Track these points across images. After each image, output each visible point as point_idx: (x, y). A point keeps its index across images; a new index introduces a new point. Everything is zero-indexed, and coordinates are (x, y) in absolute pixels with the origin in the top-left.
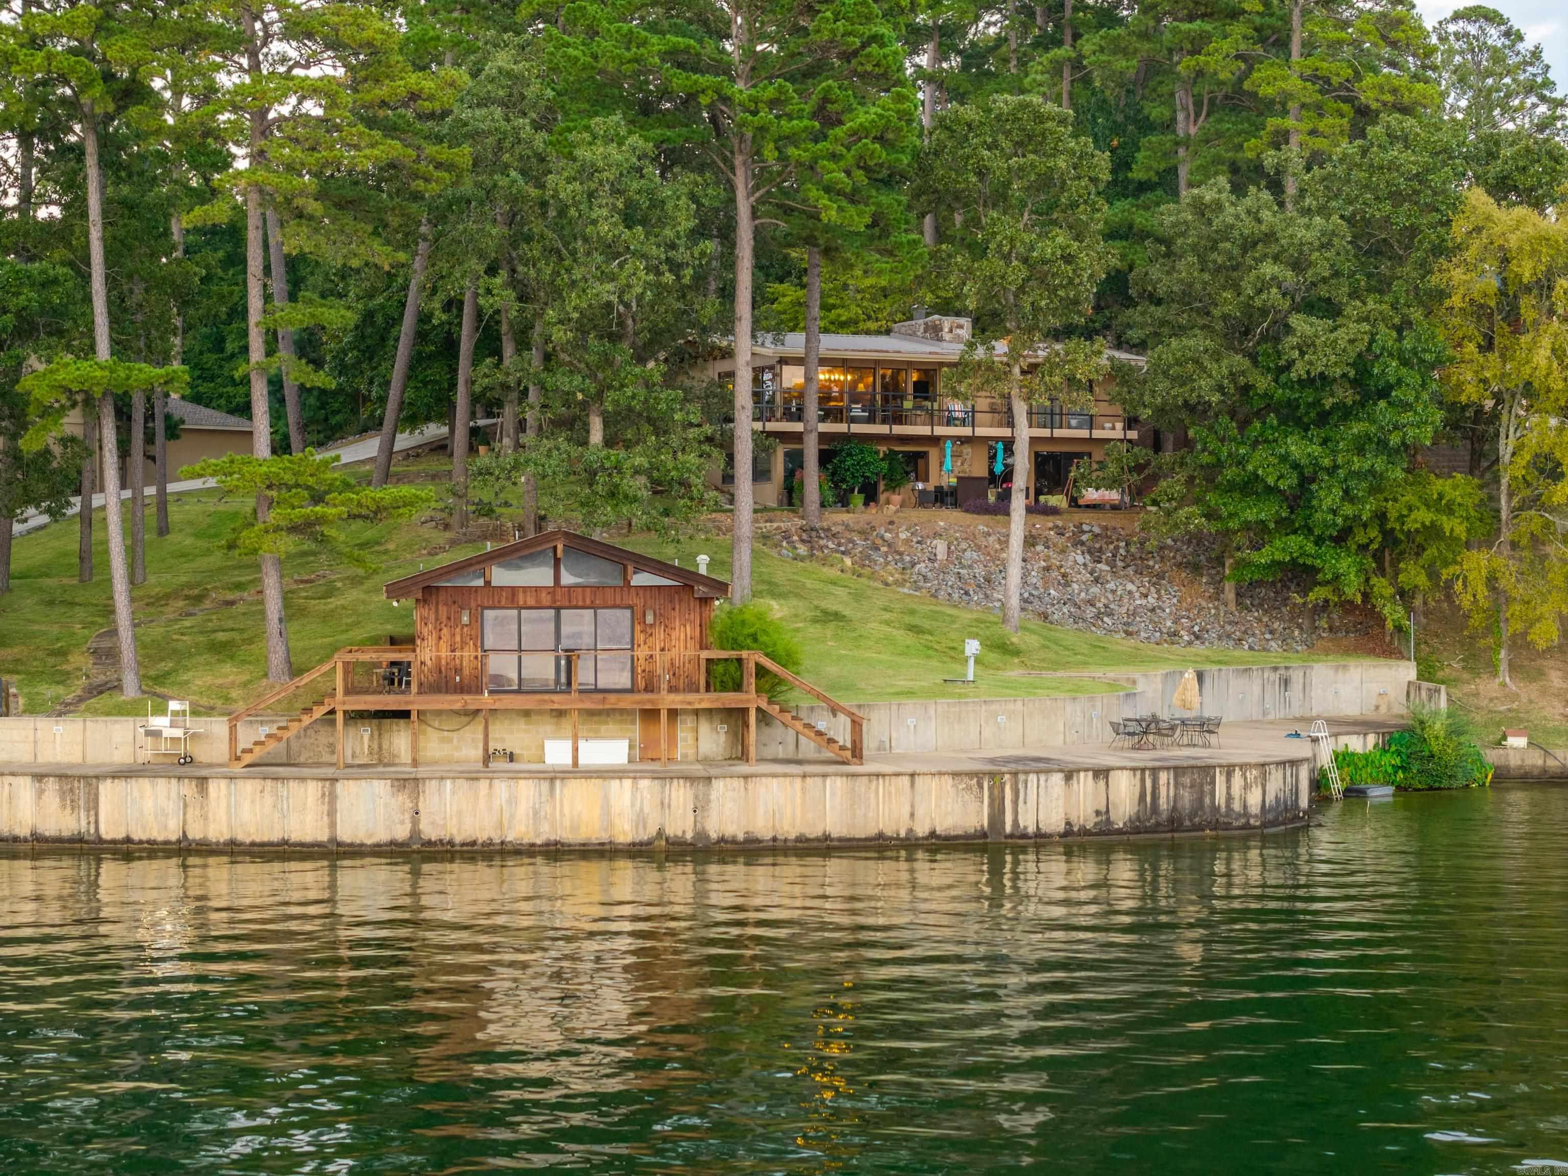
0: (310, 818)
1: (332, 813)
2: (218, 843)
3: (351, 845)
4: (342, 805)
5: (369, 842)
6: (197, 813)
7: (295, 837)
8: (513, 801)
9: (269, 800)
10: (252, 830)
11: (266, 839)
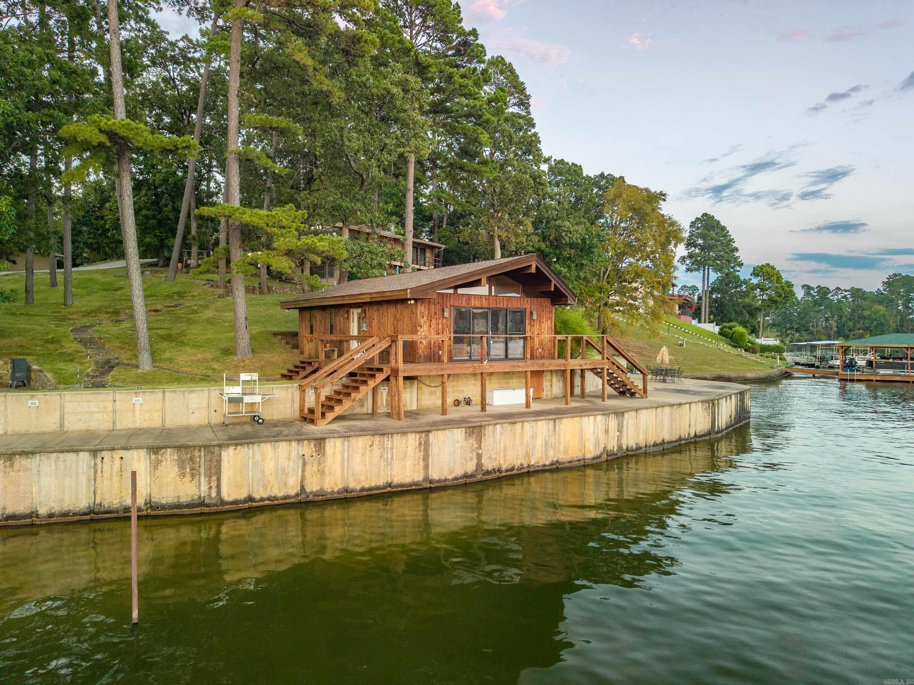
0: (409, 463)
1: (426, 458)
2: (333, 493)
3: (439, 481)
4: (434, 450)
5: (450, 477)
6: (315, 469)
7: (397, 480)
8: (534, 436)
9: (376, 451)
10: (362, 478)
11: (373, 485)
